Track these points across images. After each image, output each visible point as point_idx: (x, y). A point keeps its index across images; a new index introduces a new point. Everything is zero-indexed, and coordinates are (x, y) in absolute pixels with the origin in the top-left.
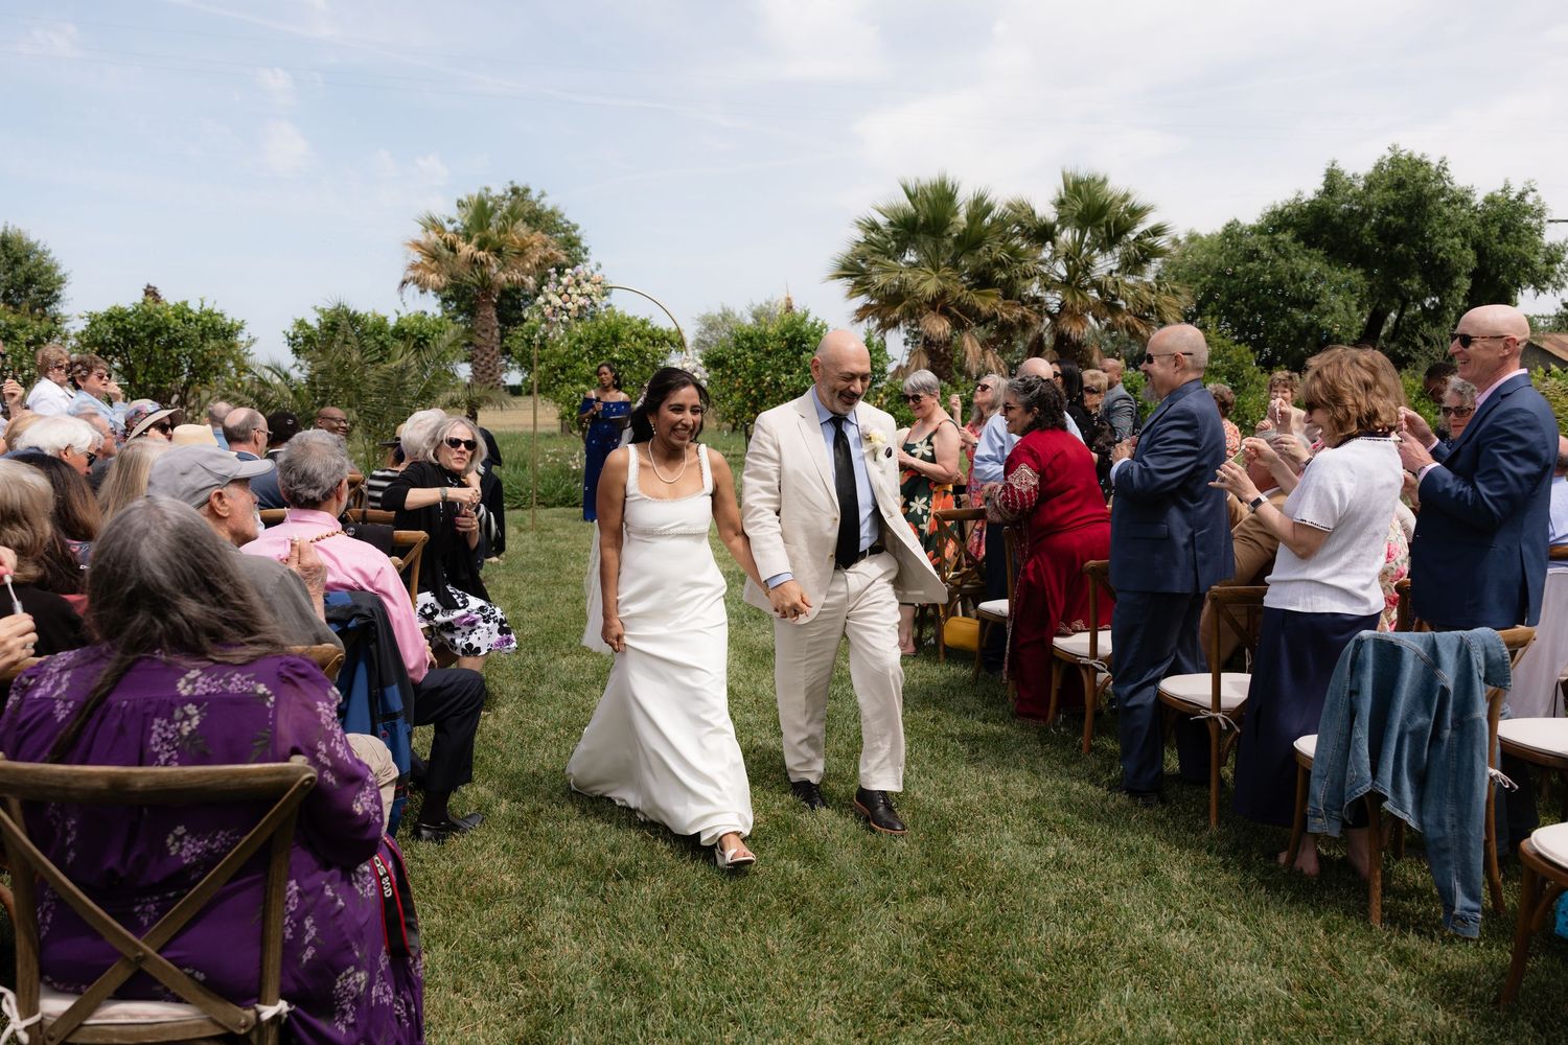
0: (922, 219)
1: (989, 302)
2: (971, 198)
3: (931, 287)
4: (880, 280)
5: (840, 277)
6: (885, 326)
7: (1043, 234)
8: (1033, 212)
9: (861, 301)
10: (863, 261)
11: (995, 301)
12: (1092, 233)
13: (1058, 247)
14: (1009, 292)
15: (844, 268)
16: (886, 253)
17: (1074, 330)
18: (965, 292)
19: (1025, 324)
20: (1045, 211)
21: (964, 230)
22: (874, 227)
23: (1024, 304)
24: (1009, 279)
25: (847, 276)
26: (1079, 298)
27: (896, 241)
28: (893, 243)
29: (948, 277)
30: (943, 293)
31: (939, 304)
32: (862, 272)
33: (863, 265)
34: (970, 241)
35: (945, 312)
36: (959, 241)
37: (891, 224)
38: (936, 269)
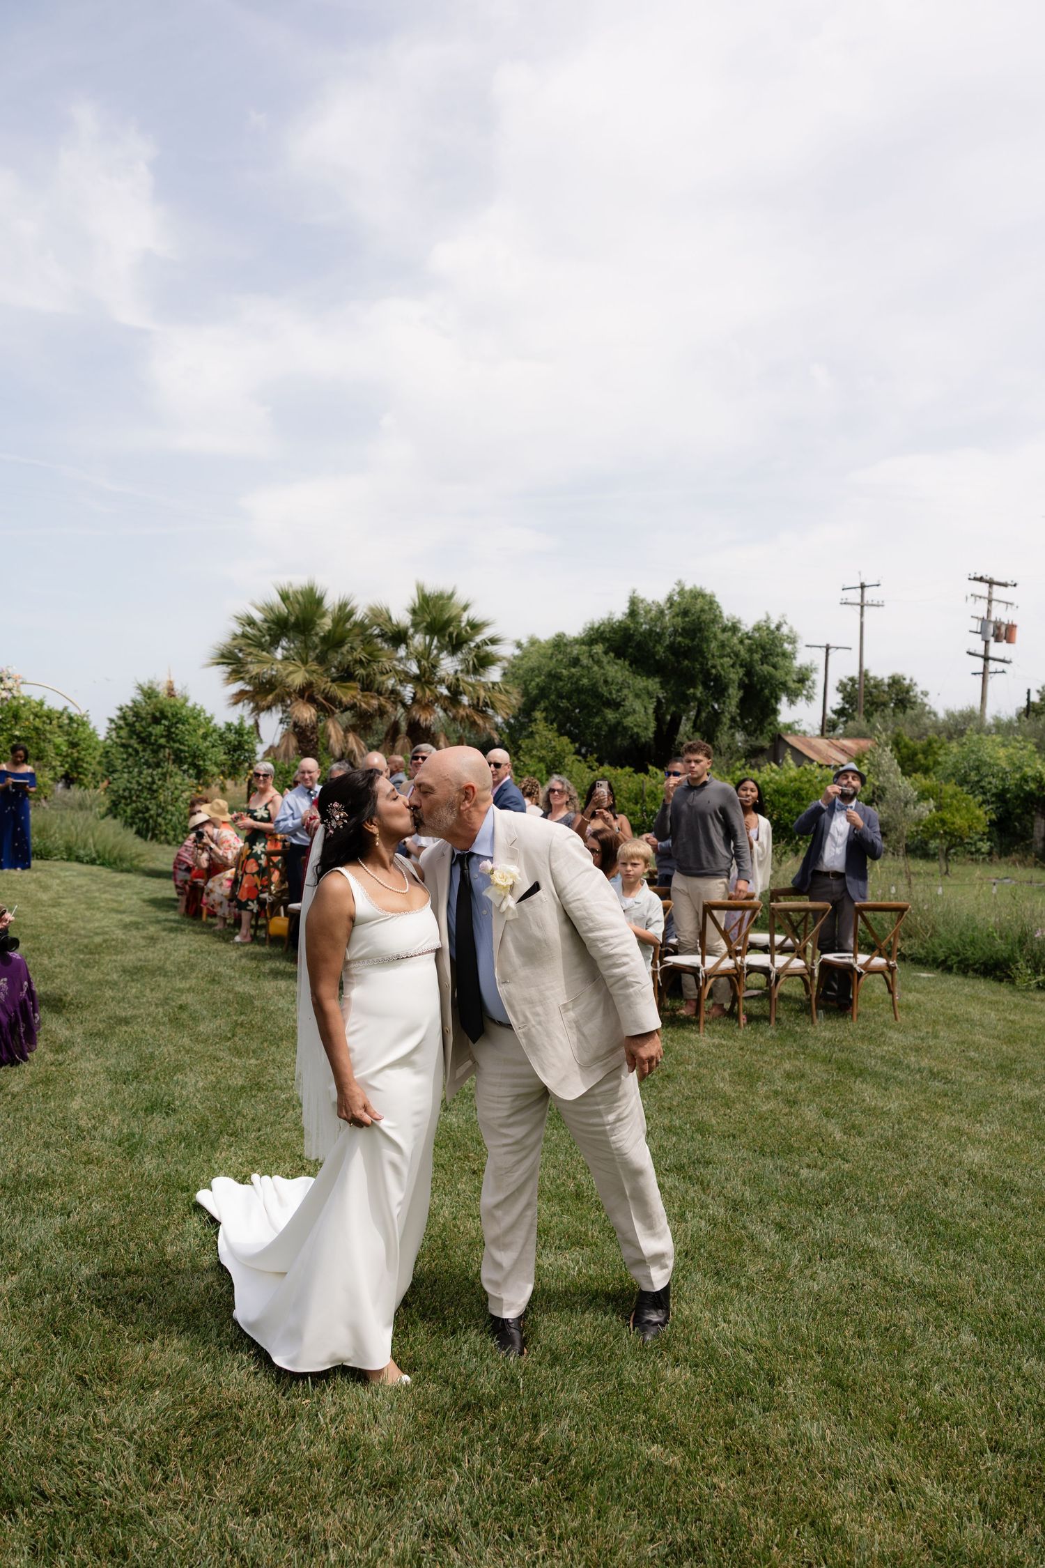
0: (292, 619)
1: (349, 694)
2: (337, 603)
3: (298, 678)
4: (254, 669)
5: (218, 664)
6: (258, 710)
7: (399, 637)
8: (390, 618)
9: (238, 686)
10: (241, 650)
11: (354, 693)
12: (439, 641)
13: (412, 649)
14: (368, 686)
15: (223, 656)
16: (261, 646)
17: (425, 719)
18: (329, 684)
19: (381, 712)
20: (401, 616)
21: (329, 631)
22: (251, 622)
23: (380, 694)
24: (368, 675)
25: (223, 663)
26: (427, 691)
27: (270, 635)
28: (268, 638)
29: (314, 672)
30: (309, 685)
31: (306, 693)
32: (238, 661)
33: (240, 655)
34: (334, 641)
35: (311, 700)
36: (324, 639)
37: (265, 621)
38: (305, 662)
